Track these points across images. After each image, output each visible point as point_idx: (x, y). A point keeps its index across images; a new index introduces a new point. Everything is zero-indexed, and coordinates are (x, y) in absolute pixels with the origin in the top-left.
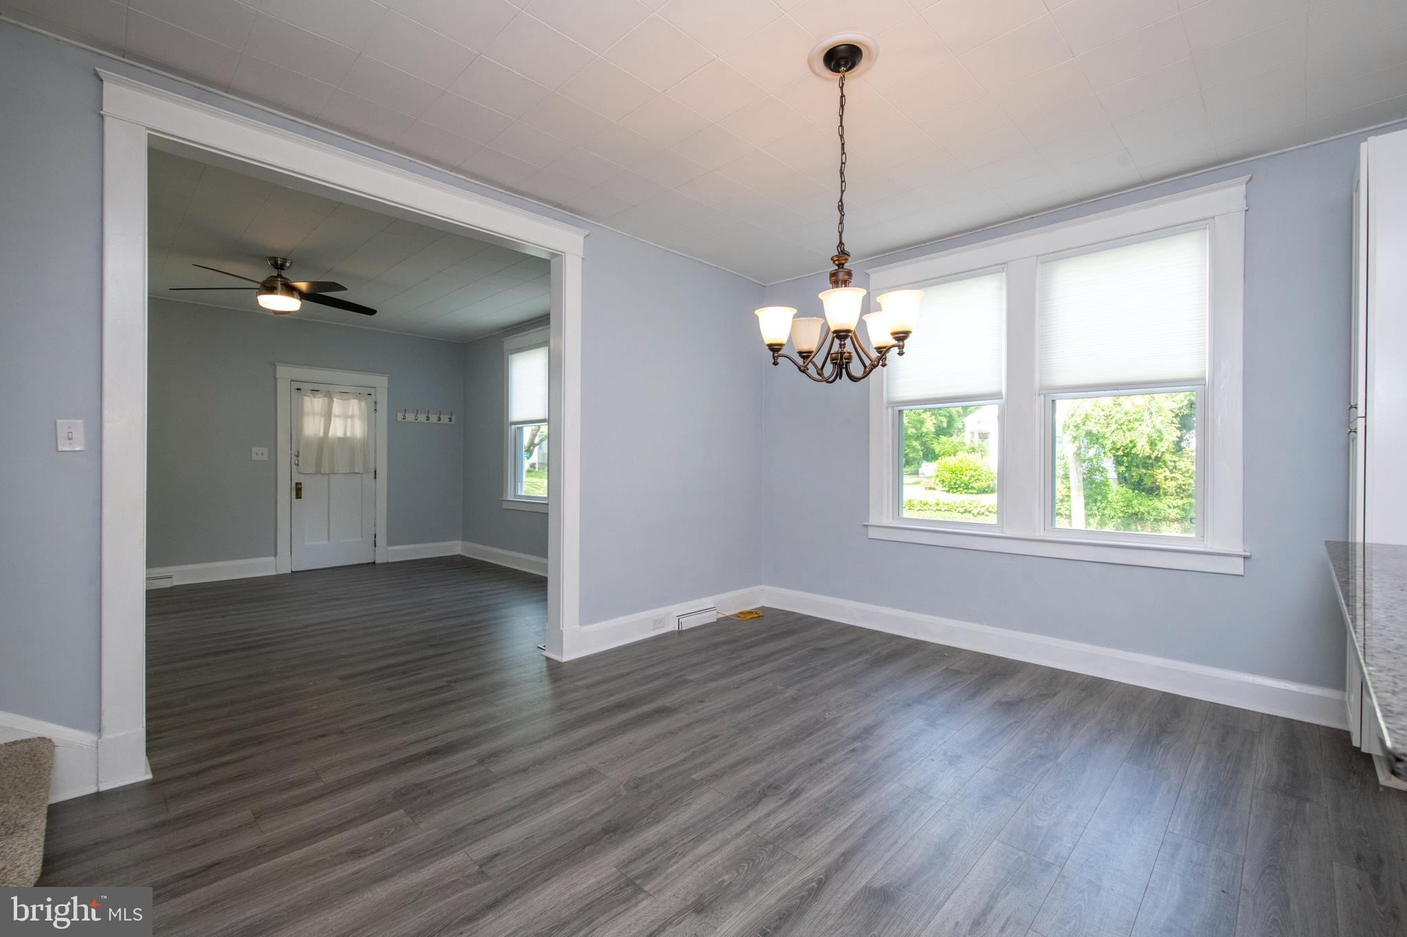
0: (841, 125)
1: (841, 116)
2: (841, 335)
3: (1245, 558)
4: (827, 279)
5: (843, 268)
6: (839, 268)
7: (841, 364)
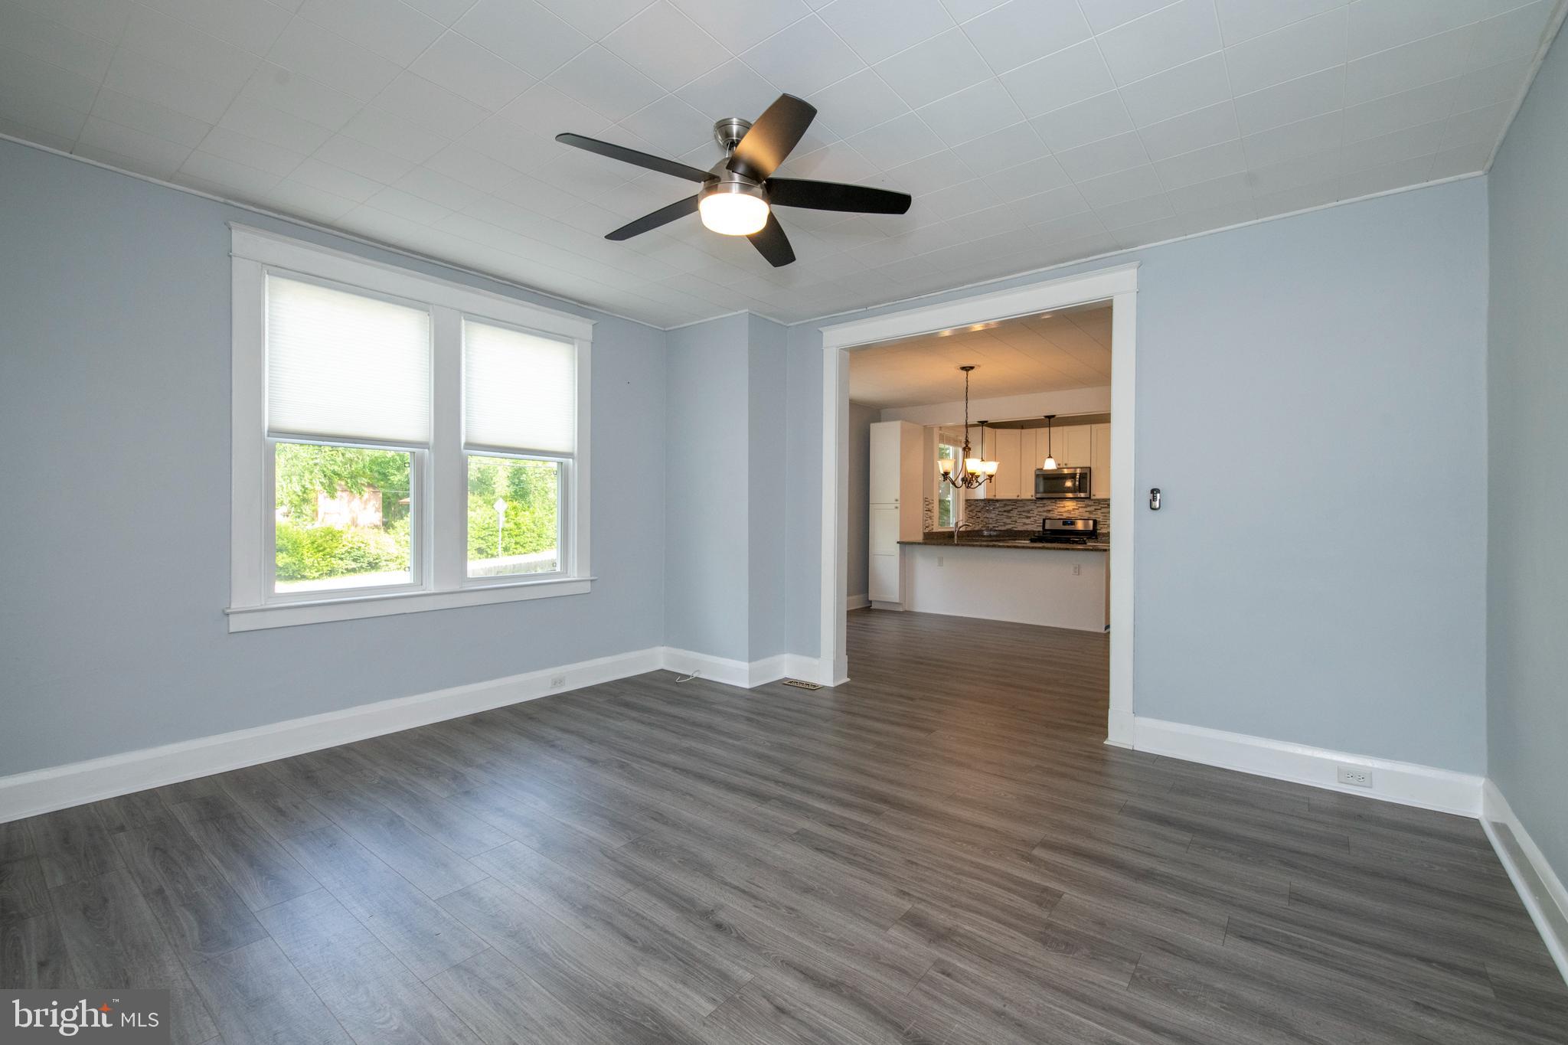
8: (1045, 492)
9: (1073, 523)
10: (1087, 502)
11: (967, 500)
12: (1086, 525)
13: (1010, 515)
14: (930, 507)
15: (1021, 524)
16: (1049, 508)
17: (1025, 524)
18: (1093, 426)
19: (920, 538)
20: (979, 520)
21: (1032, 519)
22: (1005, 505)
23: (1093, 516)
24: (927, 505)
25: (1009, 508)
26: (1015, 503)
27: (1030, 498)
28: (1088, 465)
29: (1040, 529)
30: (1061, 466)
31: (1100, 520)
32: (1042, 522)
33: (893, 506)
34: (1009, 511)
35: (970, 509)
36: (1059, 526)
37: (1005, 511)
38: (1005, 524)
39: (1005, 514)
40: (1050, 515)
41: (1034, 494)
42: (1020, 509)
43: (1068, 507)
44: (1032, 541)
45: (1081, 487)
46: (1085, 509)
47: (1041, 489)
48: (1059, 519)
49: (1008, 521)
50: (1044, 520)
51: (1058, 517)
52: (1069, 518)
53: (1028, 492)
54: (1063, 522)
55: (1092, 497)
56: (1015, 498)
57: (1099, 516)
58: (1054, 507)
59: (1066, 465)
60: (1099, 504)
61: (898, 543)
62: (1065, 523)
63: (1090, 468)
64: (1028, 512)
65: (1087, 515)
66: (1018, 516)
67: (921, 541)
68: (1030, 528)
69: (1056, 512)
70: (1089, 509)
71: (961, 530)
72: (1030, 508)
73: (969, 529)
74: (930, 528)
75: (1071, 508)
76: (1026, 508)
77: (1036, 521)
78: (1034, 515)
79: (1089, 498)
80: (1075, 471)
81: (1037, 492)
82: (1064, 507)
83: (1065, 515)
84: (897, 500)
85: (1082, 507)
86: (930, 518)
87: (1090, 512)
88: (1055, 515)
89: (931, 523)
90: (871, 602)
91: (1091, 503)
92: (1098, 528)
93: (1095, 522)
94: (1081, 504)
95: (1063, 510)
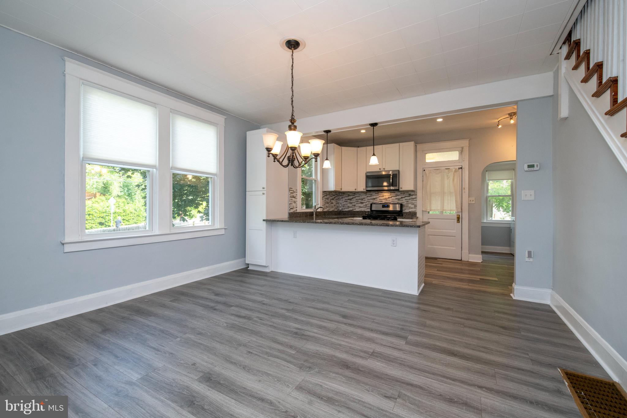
0: (292, 73)
1: (292, 70)
2: (293, 149)
3: (225, 229)
4: (287, 128)
5: (293, 124)
6: (292, 124)
7: (291, 160)
8: (372, 187)
9: (388, 206)
10: (397, 193)
11: (324, 192)
12: (394, 207)
13: (351, 201)
14: (294, 194)
15: (358, 207)
16: (374, 197)
17: (360, 207)
18: (401, 144)
19: (286, 216)
20: (332, 205)
21: (364, 204)
22: (349, 195)
23: (400, 202)
24: (292, 193)
25: (351, 197)
26: (354, 193)
27: (363, 190)
28: (398, 169)
29: (369, 210)
30: (381, 170)
31: (405, 204)
32: (370, 205)
33: (261, 193)
34: (350, 199)
35: (326, 197)
36: (380, 208)
37: (348, 199)
38: (349, 207)
39: (349, 201)
40: (375, 201)
41: (365, 188)
42: (357, 198)
43: (386, 197)
44: (364, 218)
45: (394, 183)
46: (396, 198)
47: (370, 184)
48: (380, 204)
49: (351, 205)
50: (371, 204)
51: (380, 202)
52: (386, 203)
53: (362, 187)
54: (383, 205)
55: (400, 190)
56: (354, 190)
57: (403, 201)
58: (377, 196)
59: (384, 169)
60: (404, 194)
61: (264, 220)
62: (384, 206)
63: (399, 171)
64: (362, 199)
65: (396, 201)
66: (356, 202)
67: (287, 219)
68: (363, 209)
69: (378, 199)
70: (398, 197)
71: (318, 210)
72: (363, 197)
73: (325, 210)
74: (295, 209)
75: (387, 197)
76: (361, 197)
77: (366, 205)
78: (366, 201)
79: (398, 190)
80: (389, 173)
81: (366, 187)
82: (383, 196)
83: (384, 201)
84: (264, 188)
85: (394, 196)
86: (295, 202)
87: (399, 199)
88: (377, 201)
89: (295, 206)
90: (248, 264)
91: (399, 194)
92: (403, 209)
93: (402, 206)
94: (393, 194)
95: (382, 198)
